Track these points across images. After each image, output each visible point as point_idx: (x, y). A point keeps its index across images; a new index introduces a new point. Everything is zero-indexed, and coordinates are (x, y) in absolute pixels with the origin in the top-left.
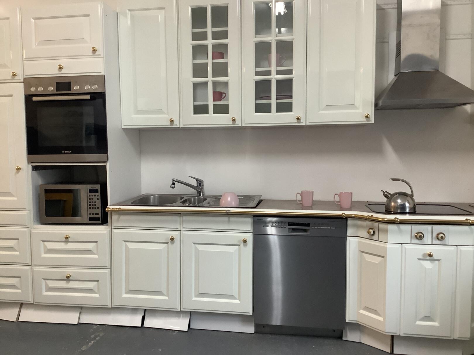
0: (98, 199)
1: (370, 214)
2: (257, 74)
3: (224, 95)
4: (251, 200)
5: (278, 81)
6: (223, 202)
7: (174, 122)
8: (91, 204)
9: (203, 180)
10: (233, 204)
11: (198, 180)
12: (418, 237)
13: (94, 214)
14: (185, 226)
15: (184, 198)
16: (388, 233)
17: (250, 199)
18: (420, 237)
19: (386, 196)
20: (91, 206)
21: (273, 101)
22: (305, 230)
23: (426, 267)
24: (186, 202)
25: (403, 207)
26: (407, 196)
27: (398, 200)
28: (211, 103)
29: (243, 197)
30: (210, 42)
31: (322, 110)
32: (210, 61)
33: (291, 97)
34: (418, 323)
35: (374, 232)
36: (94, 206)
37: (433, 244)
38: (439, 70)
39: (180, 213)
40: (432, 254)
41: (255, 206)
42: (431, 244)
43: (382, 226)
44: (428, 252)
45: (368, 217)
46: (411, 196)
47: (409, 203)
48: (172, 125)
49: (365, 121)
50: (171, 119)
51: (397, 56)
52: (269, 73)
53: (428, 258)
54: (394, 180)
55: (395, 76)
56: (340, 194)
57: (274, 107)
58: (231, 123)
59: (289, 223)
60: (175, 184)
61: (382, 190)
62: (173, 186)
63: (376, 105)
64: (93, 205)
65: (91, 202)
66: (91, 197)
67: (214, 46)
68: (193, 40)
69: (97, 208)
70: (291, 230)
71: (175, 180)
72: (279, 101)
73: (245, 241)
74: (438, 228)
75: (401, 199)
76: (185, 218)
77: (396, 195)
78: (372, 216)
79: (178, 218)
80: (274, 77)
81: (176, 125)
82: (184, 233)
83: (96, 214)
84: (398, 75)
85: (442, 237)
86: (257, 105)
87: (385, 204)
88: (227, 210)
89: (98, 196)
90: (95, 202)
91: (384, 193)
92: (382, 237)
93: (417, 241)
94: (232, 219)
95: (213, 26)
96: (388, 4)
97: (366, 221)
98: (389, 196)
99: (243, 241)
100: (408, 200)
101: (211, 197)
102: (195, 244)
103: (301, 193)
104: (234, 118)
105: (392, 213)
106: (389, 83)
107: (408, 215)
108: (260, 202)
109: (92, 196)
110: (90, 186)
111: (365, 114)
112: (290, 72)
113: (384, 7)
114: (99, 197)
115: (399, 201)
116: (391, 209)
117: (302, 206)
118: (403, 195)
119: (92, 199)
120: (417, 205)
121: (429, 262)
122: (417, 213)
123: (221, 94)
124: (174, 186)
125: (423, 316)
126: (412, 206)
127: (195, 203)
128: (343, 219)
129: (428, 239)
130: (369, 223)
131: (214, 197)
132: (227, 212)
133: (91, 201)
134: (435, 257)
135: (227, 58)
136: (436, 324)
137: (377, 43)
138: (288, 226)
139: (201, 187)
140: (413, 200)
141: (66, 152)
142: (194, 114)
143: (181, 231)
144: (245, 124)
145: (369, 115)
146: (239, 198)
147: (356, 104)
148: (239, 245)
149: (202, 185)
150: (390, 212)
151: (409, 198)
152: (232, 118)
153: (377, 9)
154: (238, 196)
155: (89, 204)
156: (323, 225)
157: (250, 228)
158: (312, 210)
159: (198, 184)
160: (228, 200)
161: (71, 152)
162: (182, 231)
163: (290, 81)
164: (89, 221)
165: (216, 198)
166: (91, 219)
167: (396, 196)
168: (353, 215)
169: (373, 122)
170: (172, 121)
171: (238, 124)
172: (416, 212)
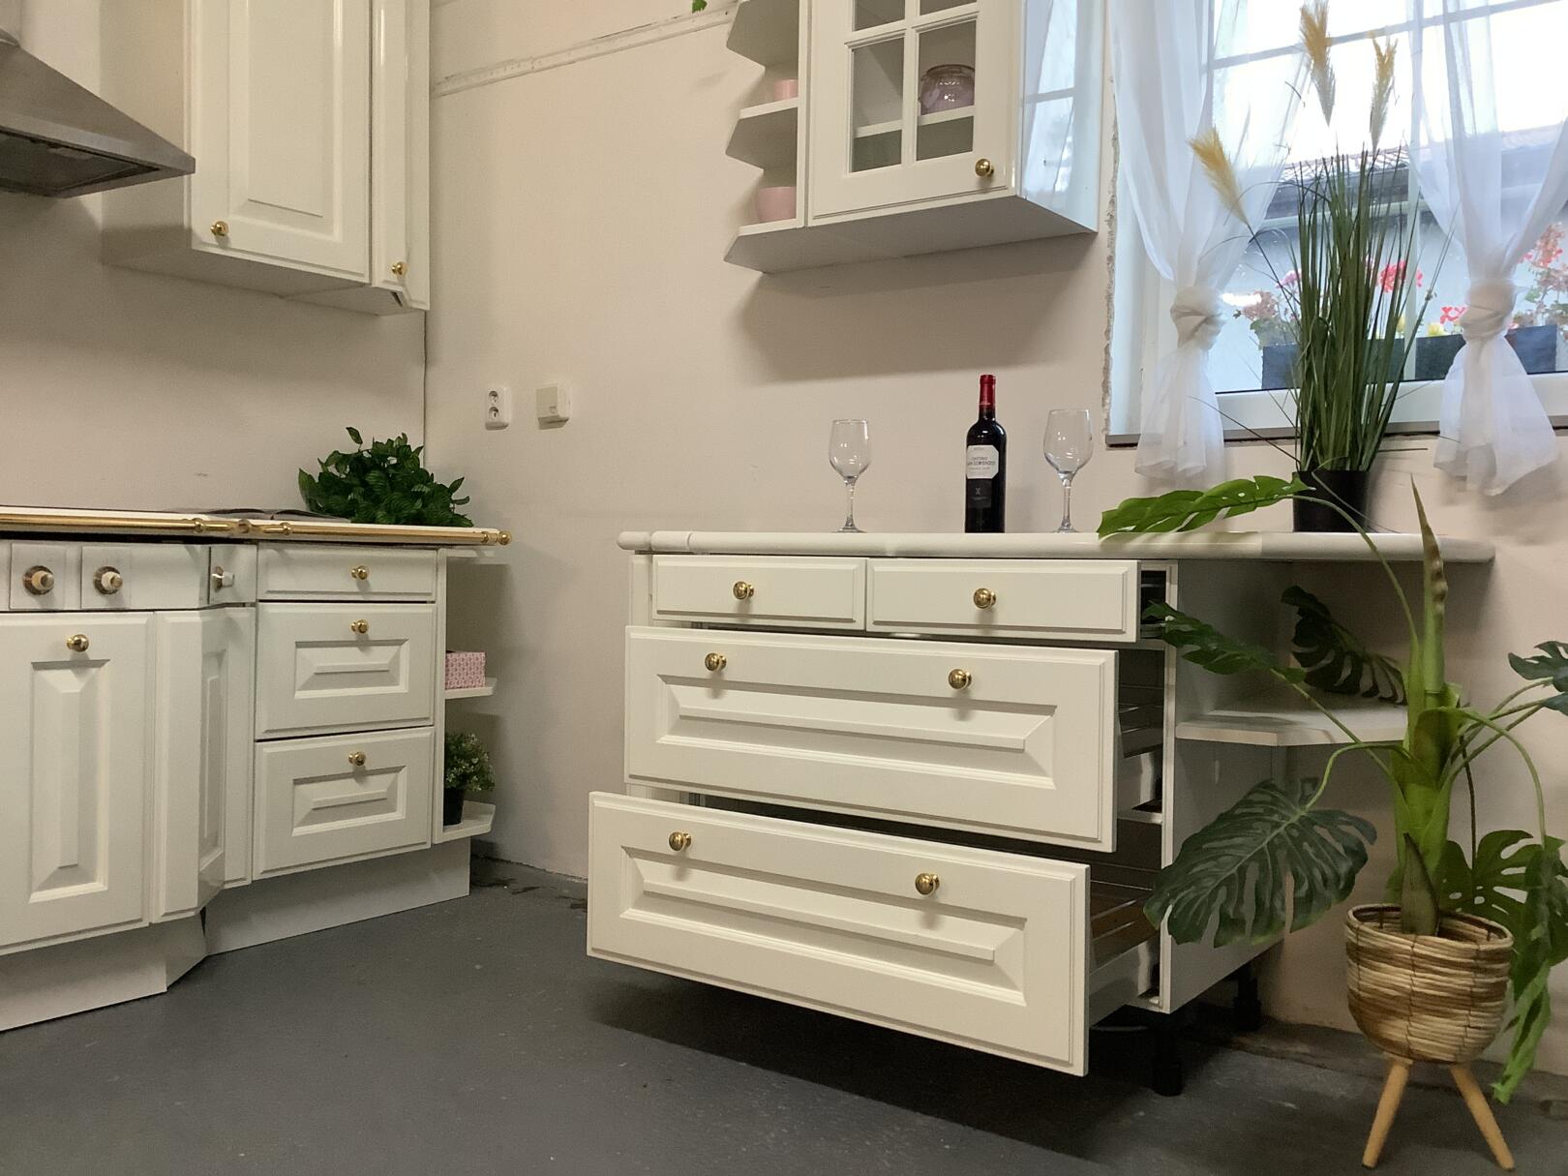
12: (34, 584)
18: (41, 581)
23: (58, 692)
34: (38, 897)
37: (83, 608)
38: (23, 47)
40: (83, 640)
42: (79, 609)
53: (71, 657)
85: (114, 580)
93: (30, 602)
125: (55, 868)
129: (65, 592)
134: (92, 654)
136: (98, 886)
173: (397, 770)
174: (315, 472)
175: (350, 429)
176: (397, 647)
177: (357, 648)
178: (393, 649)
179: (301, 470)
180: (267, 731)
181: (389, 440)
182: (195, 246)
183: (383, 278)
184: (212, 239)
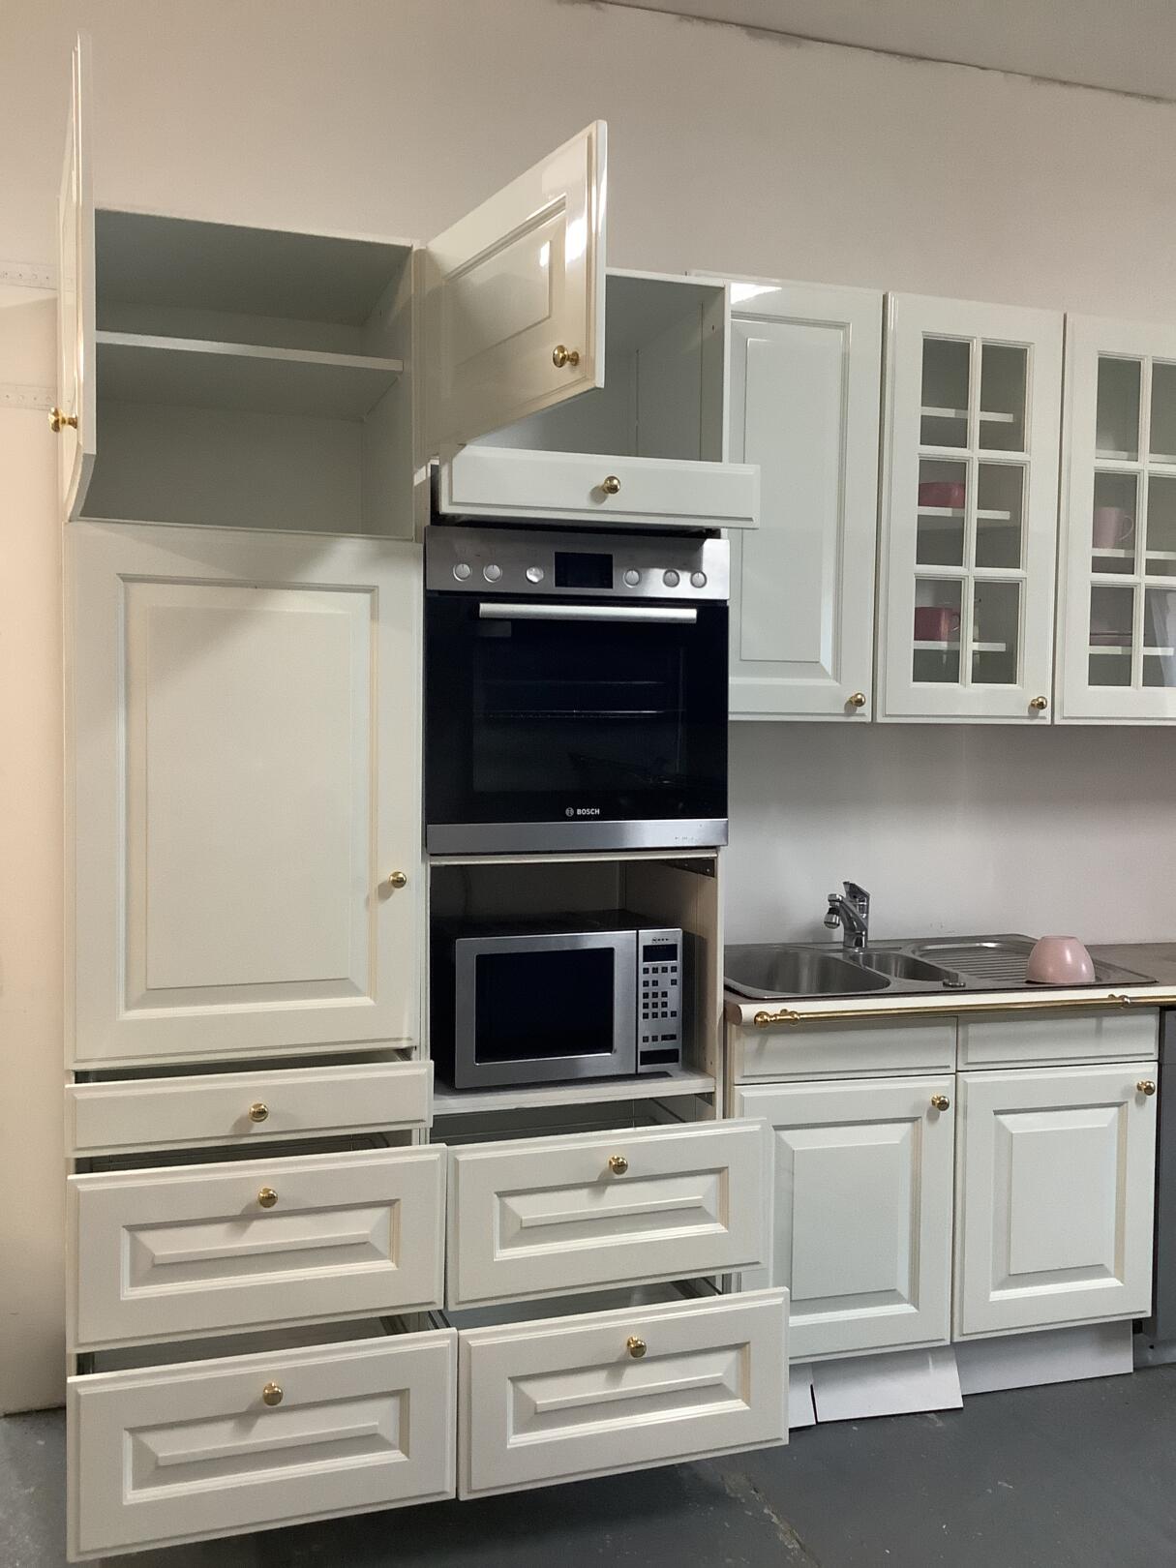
0: (674, 982)
2: (1099, 565)
5: (1151, 594)
8: (650, 1000)
13: (660, 1038)
14: (971, 1055)
20: (650, 1011)
21: (1137, 652)
36: (660, 1010)
39: (956, 1018)
48: (852, 714)
50: (855, 695)
52: (1127, 567)
57: (1137, 670)
58: (1026, 714)
64: (655, 1005)
65: (650, 995)
66: (651, 977)
67: (984, 469)
68: (924, 441)
69: (669, 1014)
73: (1148, 1090)
76: (974, 1030)
79: (948, 1033)
80: (1140, 580)
83: (664, 1038)
86: (1093, 659)
89: (674, 969)
90: (665, 994)
94: (1109, 1022)
95: (985, 404)
102: (997, 1112)
104: (1040, 700)
109: (655, 970)
110: (649, 936)
114: (677, 976)
119: (655, 983)
133: (651, 989)
135: (1020, 507)
141: (579, 812)
142: (914, 681)
143: (956, 1074)
144: (1065, 718)
148: (1118, 1105)
152: (1036, 699)
155: (642, 1001)
157: (1151, 1047)
160: (1065, 959)
161: (598, 811)
162: (959, 1074)
164: (641, 1064)
166: (647, 1057)
170: (858, 703)
171: (1045, 717)
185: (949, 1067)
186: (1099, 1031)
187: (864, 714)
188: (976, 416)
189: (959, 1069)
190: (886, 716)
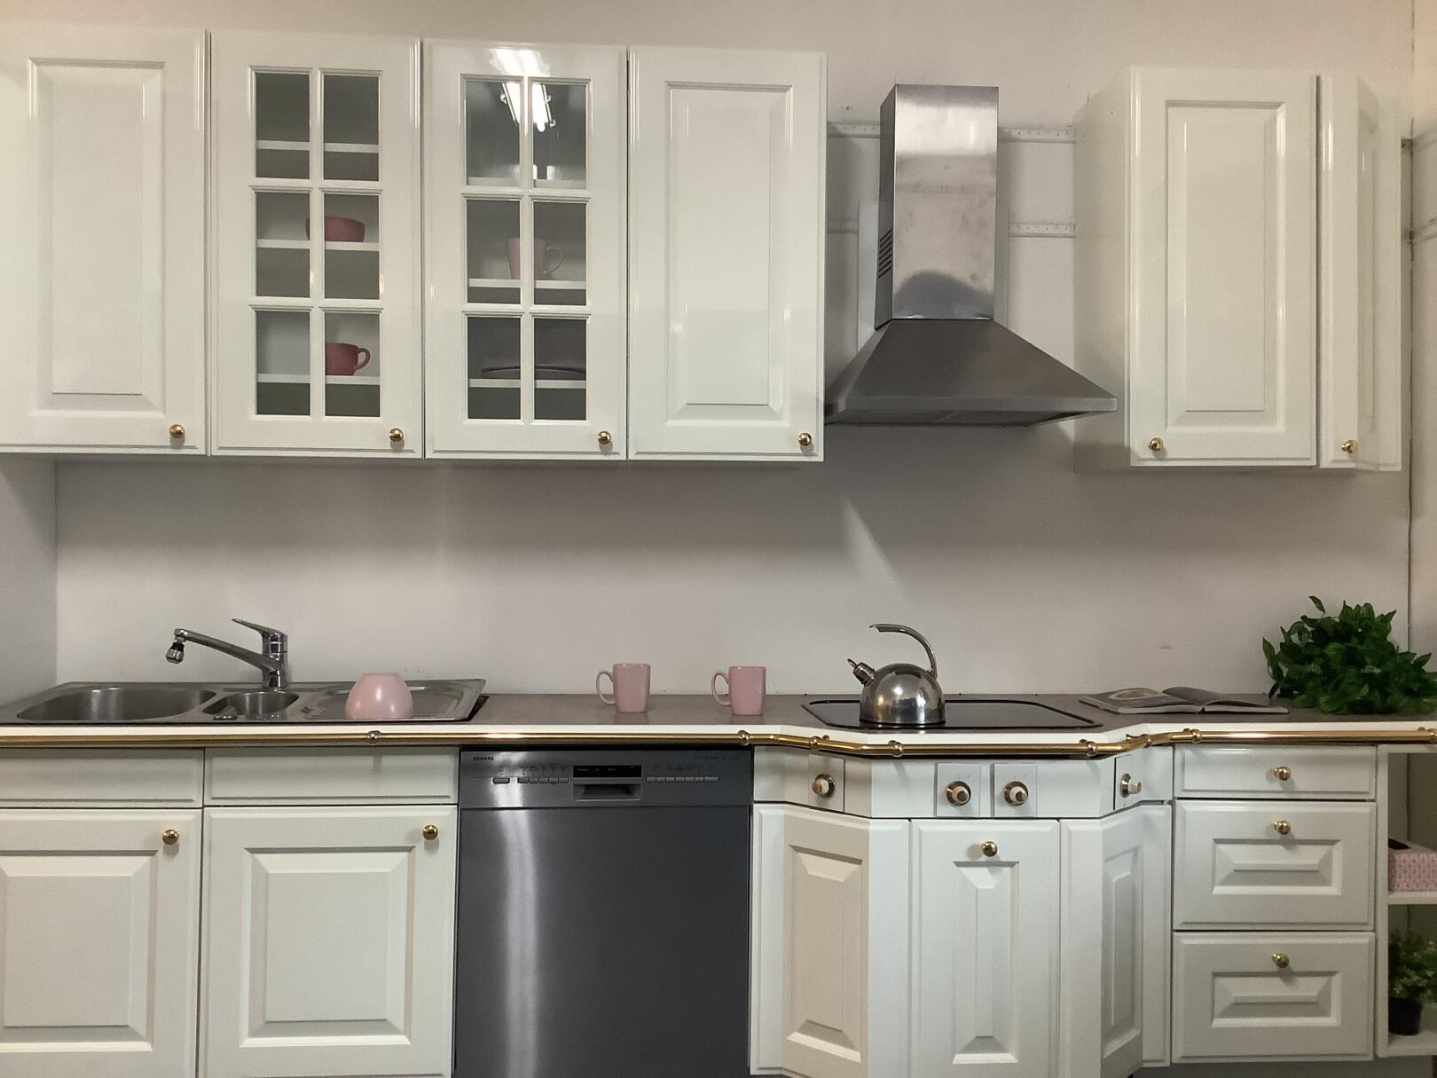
1: (821, 733)
2: (475, 295)
3: (362, 357)
4: (449, 696)
5: (541, 324)
6: (356, 706)
7: (186, 441)
9: (285, 633)
10: (393, 711)
11: (268, 633)
12: (955, 797)
14: (220, 789)
15: (215, 694)
16: (871, 785)
17: (451, 693)
18: (958, 796)
19: (862, 676)
21: (527, 384)
22: (627, 790)
23: (979, 887)
24: (222, 706)
25: (909, 708)
26: (919, 677)
27: (894, 687)
28: (318, 382)
29: (422, 688)
30: (317, 185)
31: (675, 418)
32: (317, 245)
33: (581, 374)
34: (962, 1059)
35: (832, 786)
37: (996, 816)
38: (995, 320)
39: (203, 748)
40: (993, 846)
41: (467, 716)
42: (989, 816)
43: (854, 767)
44: (983, 841)
45: (815, 741)
46: (931, 676)
47: (926, 697)
48: (180, 447)
49: (798, 455)
50: (175, 427)
51: (882, 272)
52: (513, 296)
53: (984, 858)
54: (882, 628)
55: (877, 329)
56: (730, 674)
57: (527, 403)
58: (390, 448)
59: (575, 768)
60: (183, 646)
61: (849, 660)
62: (176, 654)
63: (829, 409)
67: (330, 199)
68: (260, 174)
70: (583, 791)
71: (186, 633)
72: (546, 384)
73: (431, 834)
74: (1008, 770)
75: (903, 686)
76: (219, 764)
77: (891, 672)
78: (826, 737)
79: (192, 766)
80: (527, 310)
81: (193, 447)
82: (213, 815)
84: (887, 326)
85: (1019, 795)
86: (472, 392)
87: (858, 702)
88: (372, 732)
91: (856, 667)
92: (853, 800)
93: (951, 810)
94: (389, 761)
95: (329, 137)
96: (854, 123)
97: (807, 755)
98: (870, 678)
99: (425, 833)
100: (921, 688)
101: (311, 690)
102: (253, 851)
103: (611, 670)
104: (397, 432)
105: (880, 726)
106: (859, 350)
107: (922, 732)
108: (482, 701)
111: (799, 432)
112: (578, 297)
113: (844, 132)
115: (898, 691)
116: (878, 719)
117: (615, 712)
118: (906, 672)
120: (947, 701)
121: (985, 870)
122: (946, 725)
123: (353, 351)
124: (182, 655)
125: (974, 1037)
126: (934, 706)
127: (254, 710)
128: (741, 750)
129: (980, 802)
130: (816, 759)
131: (327, 690)
132: (373, 738)
134: (1002, 855)
135: (375, 238)
136: (1008, 1058)
137: (829, 231)
138: (575, 776)
139: (277, 657)
140: (935, 686)
142: (259, 412)
143: (202, 808)
144: (436, 452)
145: (810, 437)
146: (412, 692)
147: (770, 404)
148: (409, 849)
149: (284, 652)
150: (876, 726)
151: (924, 682)
152: (392, 431)
153: (829, 136)
154: (409, 683)
156: (680, 770)
157: (447, 787)
158: (647, 723)
159: (267, 646)
160: (375, 695)
162: (205, 809)
163: (579, 325)
165: (330, 693)
167: (890, 675)
168: (772, 737)
169: (820, 458)
170: (178, 435)
171: (412, 450)
172: (944, 722)
173: (1330, 974)
174: (1277, 641)
175: (1312, 598)
176: (1330, 847)
177: (1281, 847)
178: (1326, 848)
179: (1264, 640)
180: (1185, 923)
181: (1358, 605)
182: (1134, 463)
183: (1332, 457)
184: (1149, 454)
185: (191, 801)
186: (377, 770)
187: (195, 444)
188: (316, 147)
189: (206, 803)
190: (221, 448)
